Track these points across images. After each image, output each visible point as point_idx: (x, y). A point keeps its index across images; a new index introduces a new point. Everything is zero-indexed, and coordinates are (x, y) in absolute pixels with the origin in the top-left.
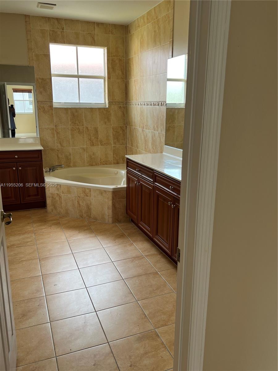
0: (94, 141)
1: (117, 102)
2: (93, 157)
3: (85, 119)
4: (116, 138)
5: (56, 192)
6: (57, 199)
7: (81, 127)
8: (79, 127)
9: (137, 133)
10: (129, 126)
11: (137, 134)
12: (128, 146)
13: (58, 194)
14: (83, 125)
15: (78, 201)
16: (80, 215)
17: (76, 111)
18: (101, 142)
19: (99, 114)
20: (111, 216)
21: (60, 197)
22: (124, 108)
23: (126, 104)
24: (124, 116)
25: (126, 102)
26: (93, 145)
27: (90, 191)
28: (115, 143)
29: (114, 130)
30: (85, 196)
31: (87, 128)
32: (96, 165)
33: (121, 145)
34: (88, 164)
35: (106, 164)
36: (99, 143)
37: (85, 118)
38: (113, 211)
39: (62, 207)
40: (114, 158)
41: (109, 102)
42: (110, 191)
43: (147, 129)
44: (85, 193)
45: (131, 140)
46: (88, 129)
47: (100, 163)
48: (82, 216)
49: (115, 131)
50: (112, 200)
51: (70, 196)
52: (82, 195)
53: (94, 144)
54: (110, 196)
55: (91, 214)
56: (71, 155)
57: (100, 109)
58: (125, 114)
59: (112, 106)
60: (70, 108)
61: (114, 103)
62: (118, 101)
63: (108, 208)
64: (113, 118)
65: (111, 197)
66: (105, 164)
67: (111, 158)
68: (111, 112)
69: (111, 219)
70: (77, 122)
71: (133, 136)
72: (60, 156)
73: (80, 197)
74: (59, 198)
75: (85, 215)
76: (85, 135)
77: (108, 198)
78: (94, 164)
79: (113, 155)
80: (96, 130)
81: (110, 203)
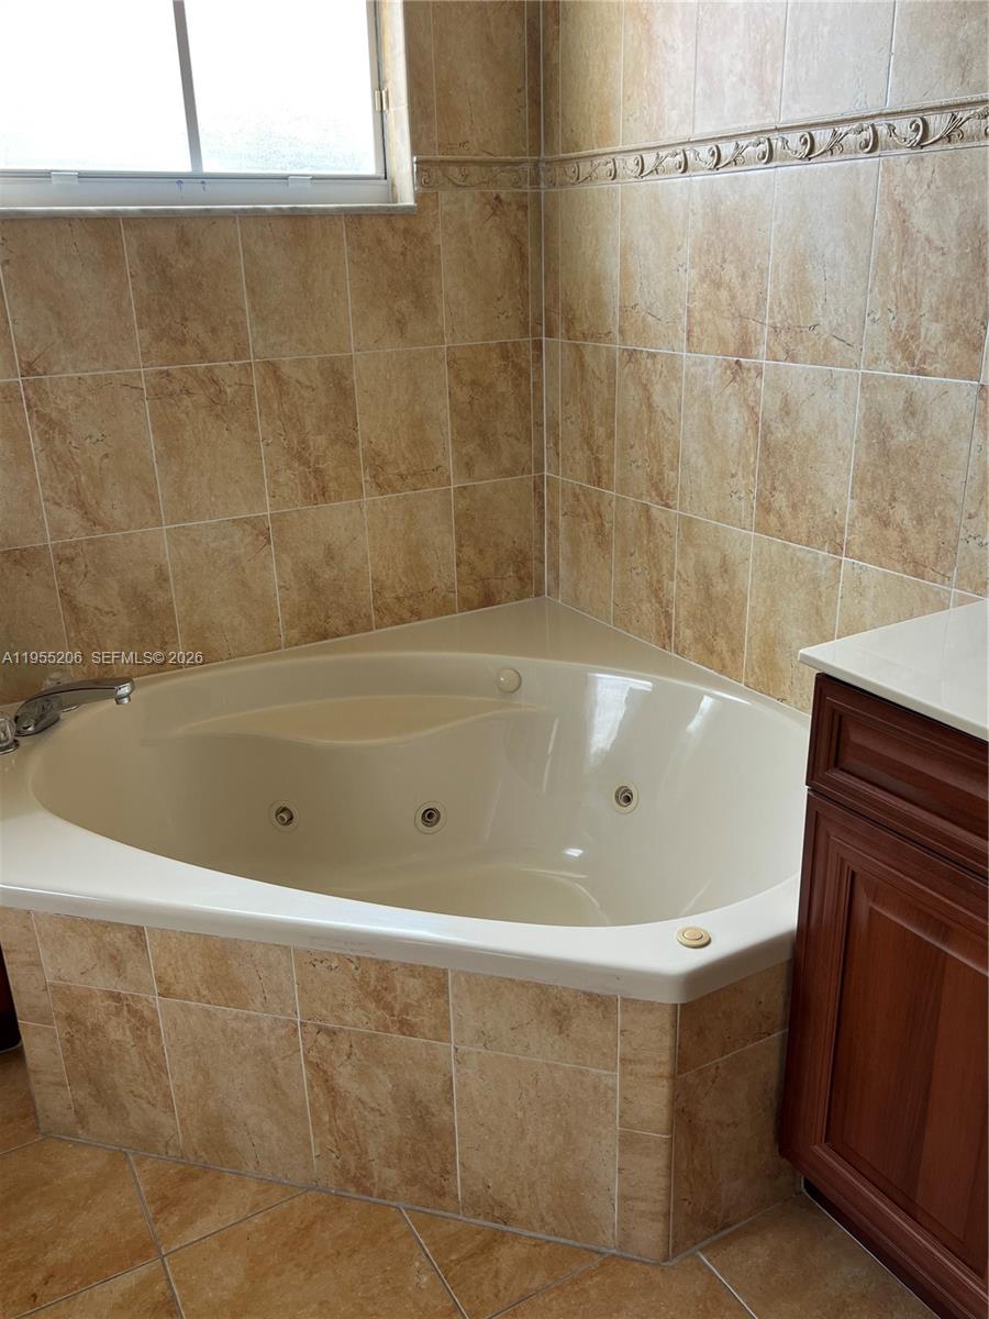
0: (328, 465)
1: (474, 162)
2: (327, 575)
3: (253, 308)
4: (477, 430)
5: (103, 981)
6: (118, 1031)
7: (226, 370)
8: (210, 369)
9: (657, 389)
10: (560, 340)
11: (657, 399)
12: (552, 483)
13: (117, 997)
14: (240, 351)
15: (315, 1067)
16: (343, 1170)
17: (184, 241)
18: (377, 464)
19: (352, 261)
20: (659, 1208)
21: (143, 1024)
22: (524, 208)
23: (535, 182)
24: (524, 268)
25: (536, 165)
26: (324, 491)
27: (442, 990)
28: (468, 466)
29: (457, 376)
30: (387, 1029)
31: (273, 368)
32: (352, 632)
33: (508, 473)
34: (295, 633)
35: (417, 615)
36: (365, 477)
37: (252, 290)
38: (673, 1169)
39: (167, 1096)
40: (465, 569)
41: (423, 168)
42: (649, 1007)
43: (792, 357)
44: (388, 1008)
45: (588, 439)
46: (278, 379)
47: (377, 609)
48: (360, 1180)
49: (467, 376)
50: (673, 1077)
51: (236, 1017)
52: (357, 1019)
53: (333, 486)
54: (656, 1044)
55: (446, 1172)
56: (166, 580)
57: (355, 217)
58: (529, 249)
59: (444, 196)
60: (131, 221)
61: (454, 171)
62: (485, 157)
63: (627, 1142)
64: (449, 284)
65: (665, 1057)
66: (406, 615)
67: (444, 570)
68: (438, 240)
69: (659, 1226)
70: (196, 329)
71: (609, 413)
72: (84, 596)
73: (332, 1033)
74: (134, 1029)
75: (392, 1175)
76: (260, 424)
77: (623, 1060)
78: (337, 622)
79: (460, 546)
80: (338, 383)
81: (654, 1102)
